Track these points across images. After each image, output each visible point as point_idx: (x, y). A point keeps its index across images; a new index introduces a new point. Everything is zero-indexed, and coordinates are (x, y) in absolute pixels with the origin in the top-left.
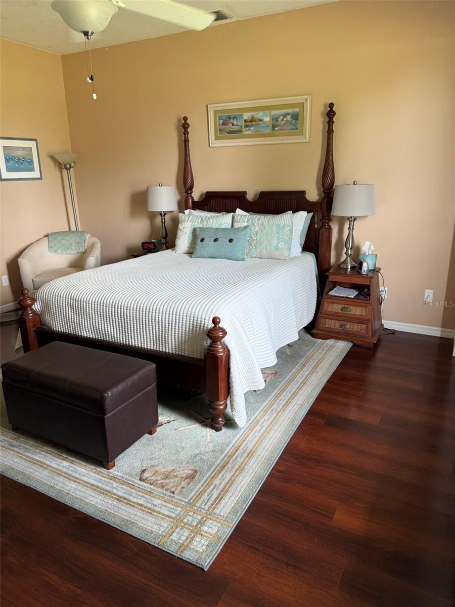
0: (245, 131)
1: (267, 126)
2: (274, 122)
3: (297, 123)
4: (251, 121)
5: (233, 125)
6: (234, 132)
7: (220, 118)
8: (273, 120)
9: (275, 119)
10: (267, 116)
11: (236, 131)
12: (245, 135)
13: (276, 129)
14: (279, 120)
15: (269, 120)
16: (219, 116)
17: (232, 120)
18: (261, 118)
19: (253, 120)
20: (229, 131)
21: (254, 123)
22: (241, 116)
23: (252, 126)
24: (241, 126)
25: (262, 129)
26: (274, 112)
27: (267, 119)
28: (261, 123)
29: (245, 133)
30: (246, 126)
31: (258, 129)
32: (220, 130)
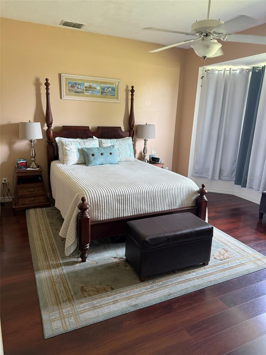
0: (86, 93)
1: (99, 92)
2: (102, 90)
3: (114, 93)
4: (89, 88)
5: (78, 88)
6: (78, 92)
7: (69, 83)
8: (102, 89)
9: (103, 89)
10: (98, 87)
11: (80, 92)
12: (86, 95)
13: (103, 94)
14: (105, 90)
15: (99, 89)
16: (68, 82)
17: (77, 85)
18: (95, 87)
19: (90, 87)
20: (75, 91)
21: (91, 89)
22: (83, 84)
23: (90, 90)
24: (83, 90)
25: (95, 93)
26: (102, 85)
27: (98, 88)
28: (95, 89)
29: (85, 94)
30: (86, 90)
31: (93, 93)
32: (69, 90)
